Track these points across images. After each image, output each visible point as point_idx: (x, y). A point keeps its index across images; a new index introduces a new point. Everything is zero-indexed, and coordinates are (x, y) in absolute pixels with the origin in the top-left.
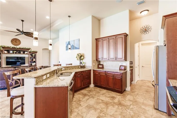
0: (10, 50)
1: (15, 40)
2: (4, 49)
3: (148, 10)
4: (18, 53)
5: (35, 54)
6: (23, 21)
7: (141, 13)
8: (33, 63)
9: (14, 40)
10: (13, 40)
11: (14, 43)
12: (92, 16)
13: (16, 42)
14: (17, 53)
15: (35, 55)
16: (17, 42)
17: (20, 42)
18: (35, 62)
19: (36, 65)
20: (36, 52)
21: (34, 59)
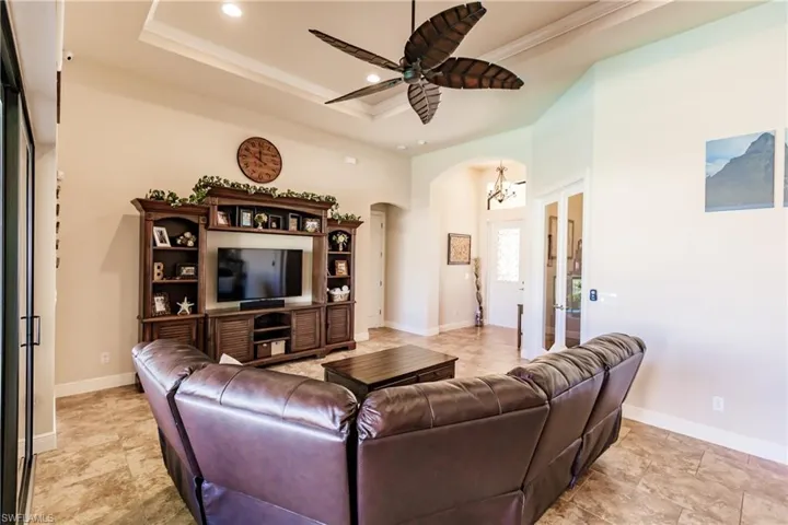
0: (241, 207)
1: (256, 149)
2: (216, 201)
4: (278, 227)
5: (349, 235)
8: (338, 290)
9: (254, 145)
10: (247, 150)
11: (251, 167)
13: (260, 160)
14: (274, 225)
15: (349, 240)
16: (264, 158)
17: (277, 159)
18: (345, 281)
19: (350, 297)
20: (357, 223)
21: (342, 267)
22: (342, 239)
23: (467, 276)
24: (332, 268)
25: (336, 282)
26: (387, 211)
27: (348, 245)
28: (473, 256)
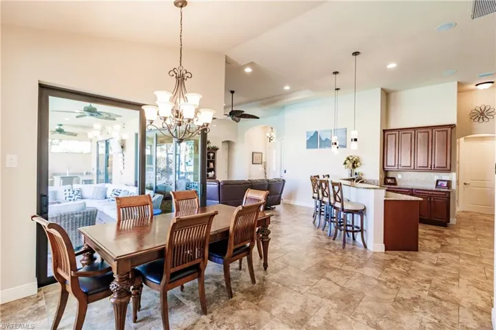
3: (492, 82)
5: (214, 153)
6: (232, 92)
7: (477, 85)
8: (210, 173)
12: (382, 89)
15: (214, 155)
18: (213, 170)
19: (214, 175)
20: (217, 149)
21: (211, 164)
22: (211, 155)
23: (260, 169)
24: (208, 166)
25: (210, 170)
26: (229, 144)
27: (214, 157)
28: (263, 160)
